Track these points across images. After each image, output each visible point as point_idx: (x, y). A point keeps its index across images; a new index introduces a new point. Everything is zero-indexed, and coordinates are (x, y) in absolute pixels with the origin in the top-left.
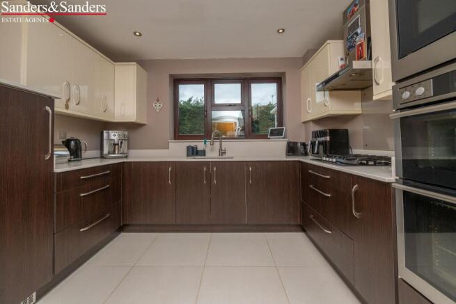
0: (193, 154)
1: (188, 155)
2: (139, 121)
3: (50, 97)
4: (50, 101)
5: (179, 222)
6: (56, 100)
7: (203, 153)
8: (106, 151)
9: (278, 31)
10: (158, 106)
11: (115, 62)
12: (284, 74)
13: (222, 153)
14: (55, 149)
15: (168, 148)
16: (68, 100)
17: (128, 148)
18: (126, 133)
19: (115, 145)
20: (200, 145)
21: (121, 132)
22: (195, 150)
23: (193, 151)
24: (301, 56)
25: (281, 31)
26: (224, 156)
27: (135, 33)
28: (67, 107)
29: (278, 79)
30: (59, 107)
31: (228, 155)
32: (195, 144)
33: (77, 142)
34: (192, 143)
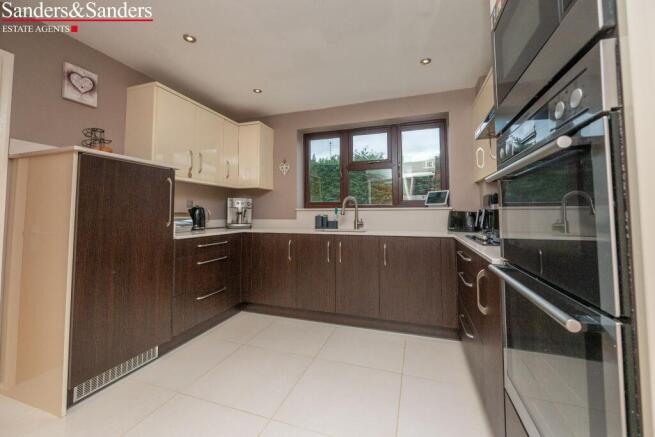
0: (322, 226)
1: (316, 227)
2: (262, 187)
3: (171, 169)
4: (171, 172)
5: (300, 306)
6: (176, 171)
7: (335, 225)
8: (229, 221)
9: (422, 62)
10: (284, 168)
11: (239, 122)
12: (447, 114)
13: (359, 225)
14: (175, 218)
15: (295, 218)
16: (191, 169)
17: (252, 218)
18: (250, 200)
19: (238, 213)
20: (331, 214)
21: (244, 200)
22: (325, 221)
23: (322, 222)
24: (474, 86)
25: (426, 61)
26: (361, 229)
27: (255, 91)
28: (190, 176)
29: (441, 122)
30: (180, 176)
31: (365, 227)
32: (325, 213)
33: (202, 210)
34: (322, 212)
